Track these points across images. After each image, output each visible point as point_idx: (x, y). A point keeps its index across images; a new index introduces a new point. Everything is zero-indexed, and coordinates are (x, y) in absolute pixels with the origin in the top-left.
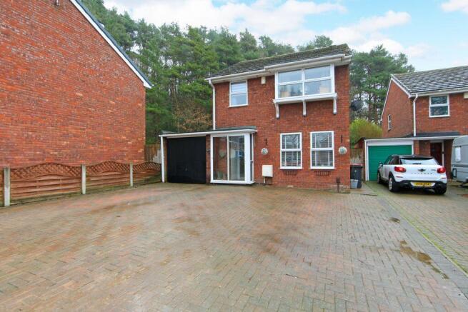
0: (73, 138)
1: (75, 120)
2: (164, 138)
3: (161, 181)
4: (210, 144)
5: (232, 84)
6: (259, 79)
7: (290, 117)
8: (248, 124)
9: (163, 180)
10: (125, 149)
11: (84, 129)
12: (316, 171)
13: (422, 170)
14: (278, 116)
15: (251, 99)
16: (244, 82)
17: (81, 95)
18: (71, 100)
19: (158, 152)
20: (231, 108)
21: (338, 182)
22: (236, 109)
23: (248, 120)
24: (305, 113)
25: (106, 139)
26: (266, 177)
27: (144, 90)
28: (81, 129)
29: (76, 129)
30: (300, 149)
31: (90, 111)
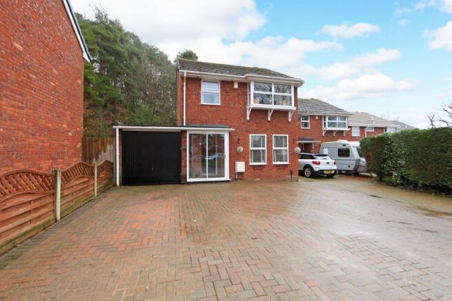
0: (9, 123)
1: (12, 91)
2: (120, 130)
3: (115, 185)
4: (186, 141)
5: (204, 81)
6: (232, 83)
7: (257, 121)
8: (221, 123)
9: (118, 184)
10: (66, 143)
11: (23, 108)
12: (277, 165)
13: (328, 163)
14: (248, 119)
15: (223, 100)
16: (217, 83)
17: (20, 48)
18: (7, 53)
19: (109, 148)
20: (203, 105)
21: (291, 174)
22: (209, 107)
23: (221, 119)
24: (269, 119)
25: (48, 127)
26: (238, 173)
27: (83, 64)
28: (18, 107)
29: (13, 106)
30: (265, 148)
31: (31, 79)
